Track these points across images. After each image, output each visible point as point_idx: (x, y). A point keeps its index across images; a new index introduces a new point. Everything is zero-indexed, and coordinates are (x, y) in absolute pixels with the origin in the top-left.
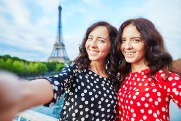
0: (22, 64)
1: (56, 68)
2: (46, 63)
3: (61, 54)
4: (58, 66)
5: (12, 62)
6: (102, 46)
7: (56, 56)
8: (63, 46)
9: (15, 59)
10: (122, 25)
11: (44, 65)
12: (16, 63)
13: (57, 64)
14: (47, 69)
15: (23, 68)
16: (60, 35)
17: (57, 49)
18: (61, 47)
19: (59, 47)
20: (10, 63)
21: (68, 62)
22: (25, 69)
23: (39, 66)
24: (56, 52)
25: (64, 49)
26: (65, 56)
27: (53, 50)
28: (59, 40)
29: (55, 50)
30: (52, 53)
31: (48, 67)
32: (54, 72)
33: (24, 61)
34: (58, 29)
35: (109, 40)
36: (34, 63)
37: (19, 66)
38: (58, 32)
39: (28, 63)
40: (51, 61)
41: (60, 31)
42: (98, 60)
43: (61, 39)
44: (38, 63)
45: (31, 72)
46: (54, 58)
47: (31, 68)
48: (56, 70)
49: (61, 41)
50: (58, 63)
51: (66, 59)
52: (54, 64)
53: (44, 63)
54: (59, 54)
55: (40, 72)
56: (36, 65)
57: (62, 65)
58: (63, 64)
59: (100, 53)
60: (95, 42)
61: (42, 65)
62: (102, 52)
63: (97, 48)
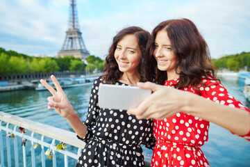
0: (22, 61)
1: (70, 66)
2: (56, 59)
3: (77, 45)
4: (74, 63)
5: (8, 59)
6: (131, 57)
7: (69, 48)
8: (80, 33)
9: (12, 54)
10: (155, 30)
11: (54, 61)
12: (13, 59)
13: (71, 61)
14: (57, 67)
15: (24, 66)
16: (74, 19)
17: (71, 38)
18: (76, 36)
19: (73, 36)
20: (4, 60)
21: (87, 57)
22: (27, 67)
23: (46, 63)
24: (70, 44)
25: (80, 38)
26: (83, 48)
27: (65, 41)
28: (74, 26)
29: (68, 39)
30: (64, 45)
31: (59, 64)
32: (68, 72)
33: (25, 57)
34: (71, 9)
35: (139, 49)
36: (39, 59)
37: (17, 64)
38: (72, 13)
39: (31, 59)
40: (62, 56)
41: (73, 11)
42: (129, 71)
43: (76, 24)
44: (44, 59)
45: (36, 72)
46: (67, 51)
47: (35, 66)
48: (71, 68)
49: (76, 27)
50: (74, 59)
51: (84, 52)
52: (68, 60)
53: (52, 59)
54: (74, 45)
55: (48, 72)
56: (42, 62)
57: (79, 62)
58: (80, 60)
59: (130, 64)
60: (124, 53)
61: (50, 61)
62: (132, 63)
63: (126, 59)
